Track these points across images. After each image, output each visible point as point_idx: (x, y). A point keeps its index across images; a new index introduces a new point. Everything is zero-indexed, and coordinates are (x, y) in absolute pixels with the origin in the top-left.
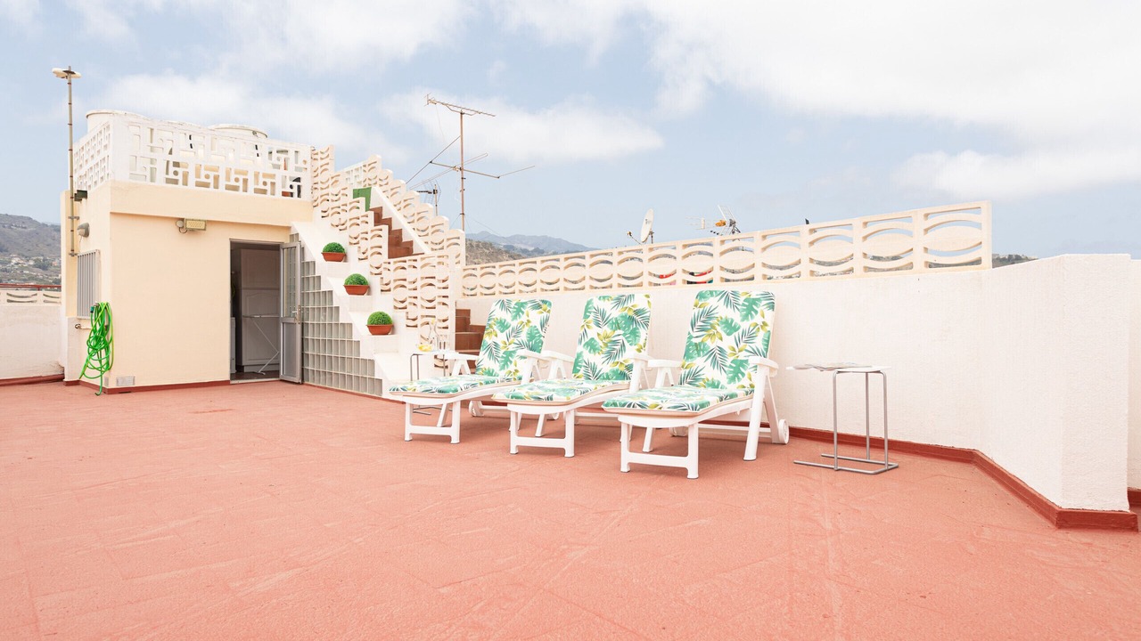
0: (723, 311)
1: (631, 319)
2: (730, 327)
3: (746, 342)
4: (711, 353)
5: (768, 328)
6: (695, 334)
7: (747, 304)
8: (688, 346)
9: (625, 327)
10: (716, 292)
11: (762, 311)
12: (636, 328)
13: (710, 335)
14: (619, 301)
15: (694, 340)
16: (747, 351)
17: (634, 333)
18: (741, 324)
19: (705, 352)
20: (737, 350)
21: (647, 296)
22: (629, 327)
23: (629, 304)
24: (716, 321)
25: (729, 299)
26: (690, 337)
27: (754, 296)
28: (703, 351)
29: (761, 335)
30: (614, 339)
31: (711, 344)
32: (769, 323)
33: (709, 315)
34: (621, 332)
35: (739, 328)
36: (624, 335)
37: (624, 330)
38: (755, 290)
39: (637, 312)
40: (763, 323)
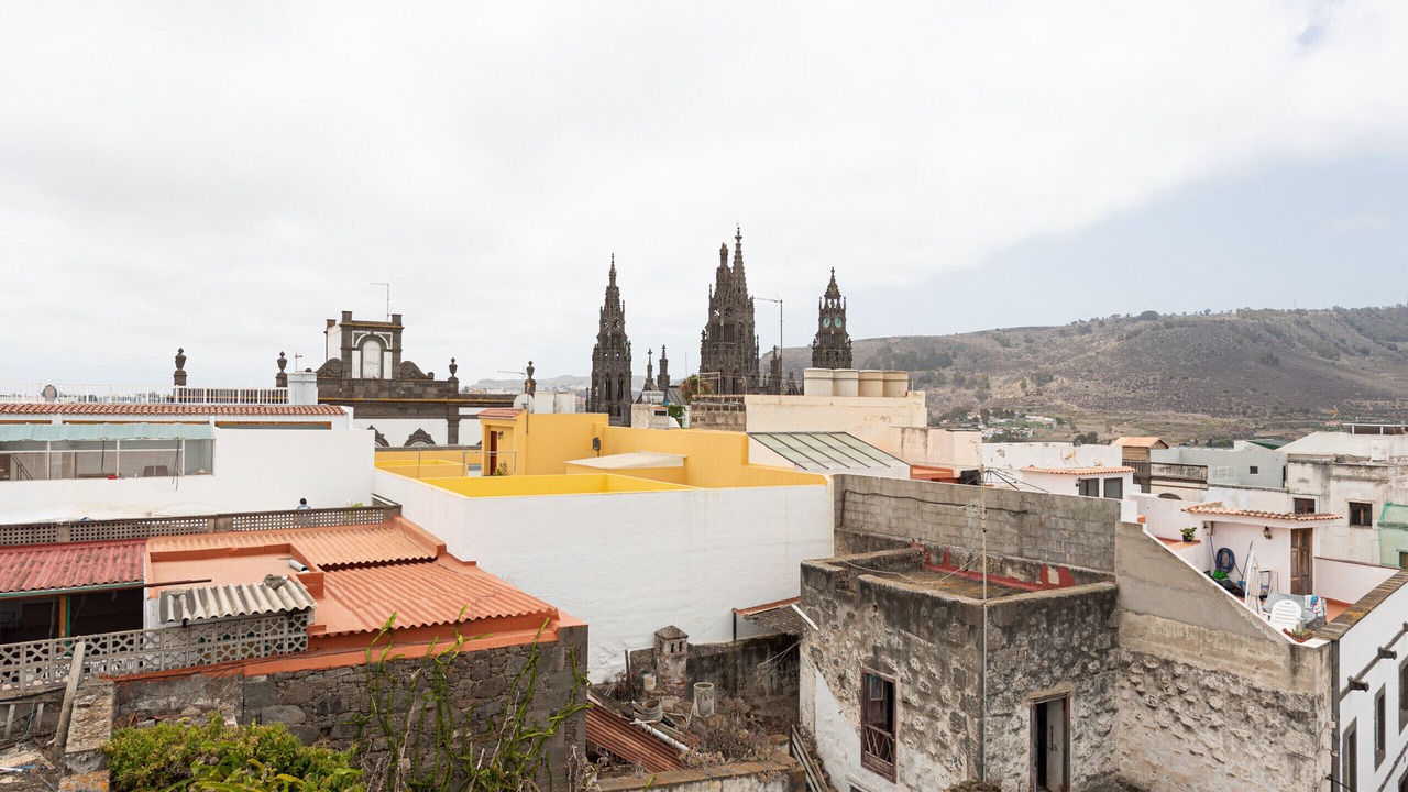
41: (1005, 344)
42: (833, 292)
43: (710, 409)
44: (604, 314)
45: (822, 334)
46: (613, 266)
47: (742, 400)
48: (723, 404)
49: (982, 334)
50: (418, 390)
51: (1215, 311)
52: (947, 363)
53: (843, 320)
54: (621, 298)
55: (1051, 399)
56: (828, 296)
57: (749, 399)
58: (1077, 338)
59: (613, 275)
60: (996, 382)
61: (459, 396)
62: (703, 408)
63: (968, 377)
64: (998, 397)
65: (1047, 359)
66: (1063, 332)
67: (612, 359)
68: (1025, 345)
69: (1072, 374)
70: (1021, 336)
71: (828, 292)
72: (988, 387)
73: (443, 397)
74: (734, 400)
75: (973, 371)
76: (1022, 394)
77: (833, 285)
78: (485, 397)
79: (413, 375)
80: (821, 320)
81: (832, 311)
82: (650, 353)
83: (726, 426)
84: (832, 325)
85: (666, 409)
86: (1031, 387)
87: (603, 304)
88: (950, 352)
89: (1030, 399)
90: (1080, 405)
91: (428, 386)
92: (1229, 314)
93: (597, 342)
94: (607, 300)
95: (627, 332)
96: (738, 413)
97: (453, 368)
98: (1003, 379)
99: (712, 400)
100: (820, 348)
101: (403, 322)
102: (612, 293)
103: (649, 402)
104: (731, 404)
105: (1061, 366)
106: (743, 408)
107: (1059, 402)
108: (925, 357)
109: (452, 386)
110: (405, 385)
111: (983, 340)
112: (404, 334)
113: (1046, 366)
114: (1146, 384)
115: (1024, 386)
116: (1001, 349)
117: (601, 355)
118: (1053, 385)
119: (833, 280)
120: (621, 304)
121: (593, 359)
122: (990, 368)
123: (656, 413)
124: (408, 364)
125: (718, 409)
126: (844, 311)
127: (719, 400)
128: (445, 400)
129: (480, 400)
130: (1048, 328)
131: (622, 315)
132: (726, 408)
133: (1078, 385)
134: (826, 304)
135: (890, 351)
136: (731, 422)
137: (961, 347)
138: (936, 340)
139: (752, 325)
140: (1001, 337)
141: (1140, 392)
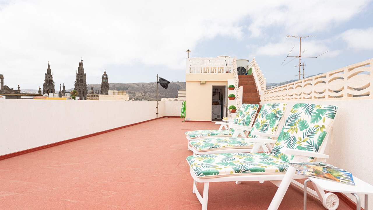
0: (304, 116)
1: (275, 115)
2: (304, 126)
3: (309, 136)
4: (289, 139)
5: (324, 130)
6: (286, 127)
7: (317, 112)
8: (281, 133)
9: (271, 119)
10: (303, 104)
11: (324, 118)
12: (275, 120)
13: (292, 129)
14: (273, 106)
15: (285, 131)
16: (307, 142)
17: (273, 122)
18: (309, 124)
19: (287, 138)
20: (302, 140)
21: (284, 105)
22: (272, 119)
23: (276, 108)
24: (297, 121)
25: (308, 109)
26: (283, 129)
27: (323, 108)
28: (286, 137)
29: (319, 134)
30: (266, 124)
31: (291, 134)
32: (326, 126)
33: (295, 117)
34: (269, 121)
35: (308, 127)
36: (270, 122)
37: (270, 120)
38: (324, 104)
39: (278, 112)
40: (323, 126)
41: (139, 86)
42: (105, 74)
43: (91, 97)
44: (46, 76)
45: (103, 82)
46: (49, 64)
47: (98, 95)
48: (94, 96)
49: (134, 83)
50: (9, 92)
51: (174, 82)
52: (127, 89)
53: (107, 80)
54: (51, 72)
55: (147, 97)
56: (104, 75)
57: (99, 95)
58: (151, 85)
59: (49, 66)
60: (137, 93)
61: (21, 94)
62: (90, 97)
63: (131, 92)
64: (137, 96)
65: (146, 89)
66: (149, 84)
67: (49, 86)
68: (142, 86)
69: (151, 92)
70: (141, 84)
71: (104, 74)
72: (135, 94)
73: (16, 94)
74: (96, 95)
75: (132, 91)
76: (142, 95)
77: (105, 73)
78: (28, 94)
79: (7, 89)
80: (103, 80)
81: (105, 78)
82: (60, 85)
83: (95, 100)
84: (105, 81)
85: (71, 97)
86: (143, 94)
87: (46, 73)
88: (128, 87)
89: (143, 96)
90: (152, 98)
91: (12, 91)
92: (176, 82)
93: (44, 82)
94: (47, 72)
95: (53, 79)
96: (97, 97)
97: (19, 87)
98: (138, 92)
99: (92, 95)
100: (102, 85)
101: (4, 76)
102: (49, 71)
103: (67, 96)
104: (96, 96)
105: (149, 90)
106: (98, 97)
107: (148, 97)
108: (123, 87)
109: (18, 91)
110: (5, 91)
111: (134, 85)
112: (4, 79)
113: (146, 90)
114: (163, 94)
115: (142, 94)
116: (138, 87)
117: (46, 85)
118: (147, 94)
119: (105, 72)
120: (51, 73)
121: (44, 86)
122: (136, 91)
123: (69, 98)
124: (6, 86)
125: (93, 97)
126: (108, 78)
127: (93, 95)
128: (17, 94)
129: (27, 95)
130: (146, 83)
131: (52, 76)
132: (95, 97)
133: (152, 94)
134: (104, 77)
135: (115, 86)
136: (96, 99)
137: (130, 86)
138: (125, 84)
139: (86, 80)
140: (138, 84)
141: (162, 95)
